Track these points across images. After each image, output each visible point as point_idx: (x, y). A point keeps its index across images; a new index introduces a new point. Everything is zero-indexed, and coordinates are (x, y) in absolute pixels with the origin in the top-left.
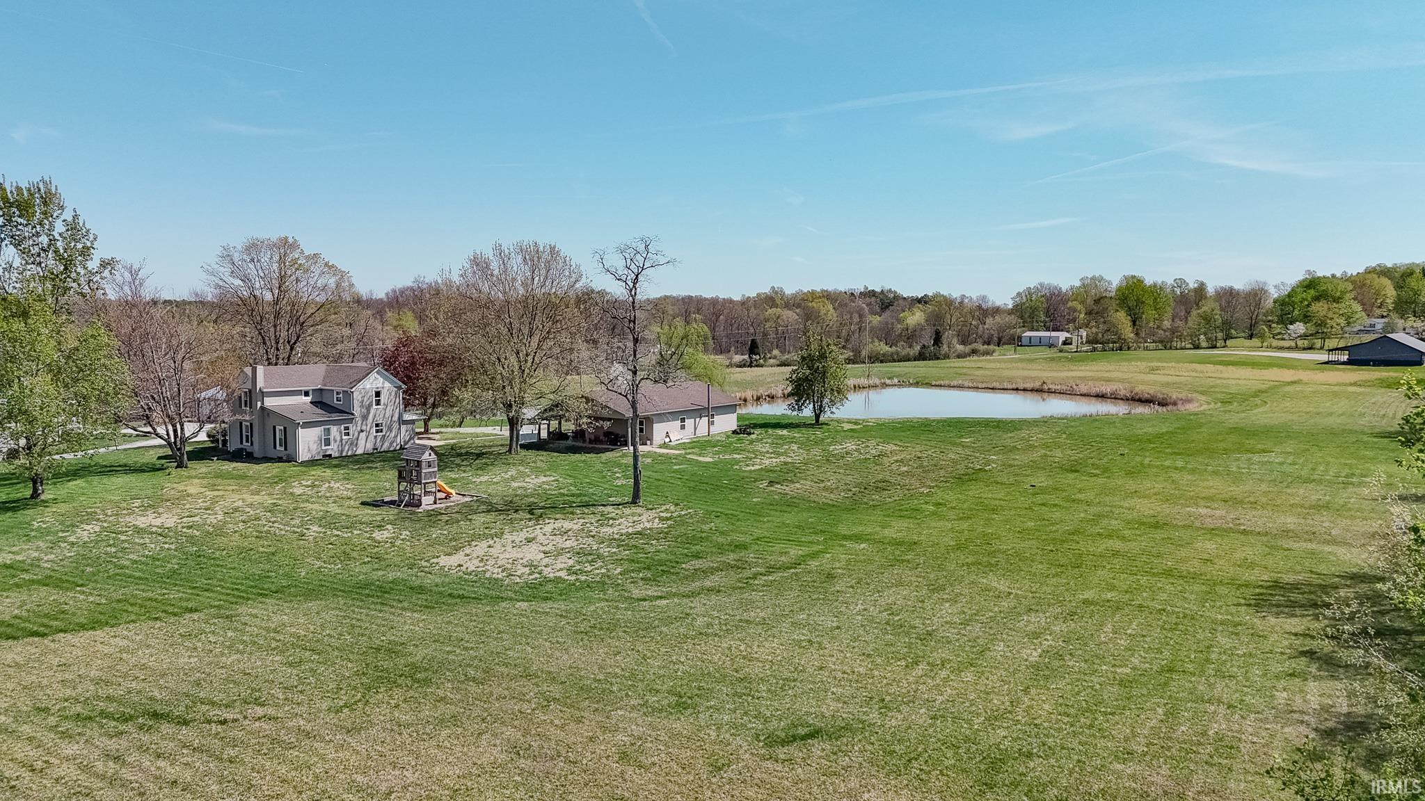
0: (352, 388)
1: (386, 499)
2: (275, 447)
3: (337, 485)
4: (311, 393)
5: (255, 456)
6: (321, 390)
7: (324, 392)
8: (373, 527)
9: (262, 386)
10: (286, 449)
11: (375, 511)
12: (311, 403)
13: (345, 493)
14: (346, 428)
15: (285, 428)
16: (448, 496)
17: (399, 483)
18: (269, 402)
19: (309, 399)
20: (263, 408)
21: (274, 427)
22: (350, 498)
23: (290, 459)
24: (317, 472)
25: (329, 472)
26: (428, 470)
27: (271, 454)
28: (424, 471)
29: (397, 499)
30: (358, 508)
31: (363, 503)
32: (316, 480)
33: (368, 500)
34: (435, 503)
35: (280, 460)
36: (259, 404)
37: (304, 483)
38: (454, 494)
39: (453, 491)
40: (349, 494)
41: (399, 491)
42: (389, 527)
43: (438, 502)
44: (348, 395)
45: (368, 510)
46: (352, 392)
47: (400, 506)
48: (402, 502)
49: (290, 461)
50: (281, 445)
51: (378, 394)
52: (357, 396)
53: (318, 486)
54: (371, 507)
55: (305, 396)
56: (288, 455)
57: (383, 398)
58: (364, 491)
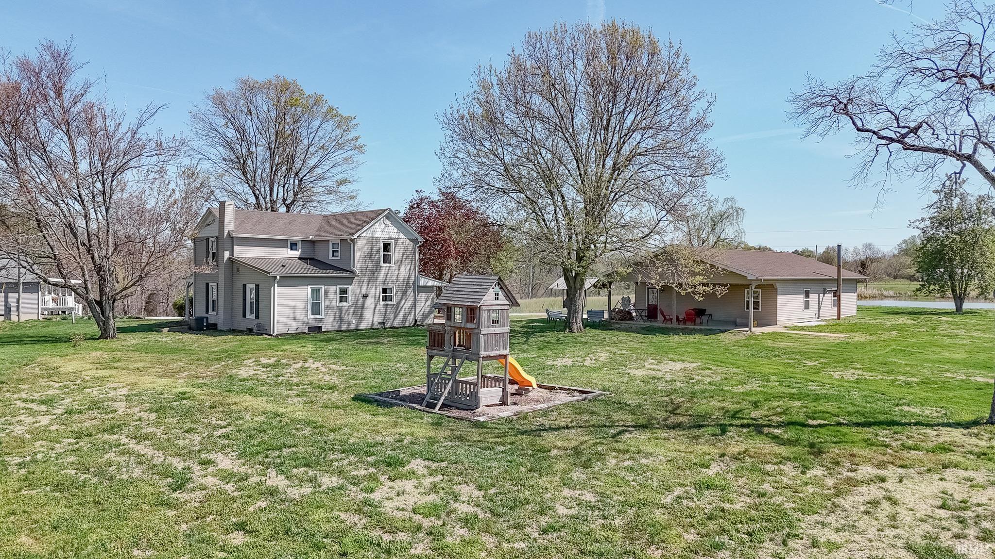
0: (353, 234)
1: (404, 391)
2: (244, 316)
3: (318, 364)
4: (299, 245)
5: (219, 328)
6: (313, 242)
7: (317, 246)
8: (375, 464)
9: (231, 228)
10: (257, 317)
11: (383, 418)
12: (299, 258)
13: (327, 378)
14: (343, 292)
15: (257, 286)
16: (523, 389)
17: (431, 357)
18: (241, 252)
19: (296, 254)
20: (231, 261)
21: (245, 286)
22: (332, 388)
23: (261, 330)
24: (294, 346)
25: (310, 347)
26: (492, 330)
27: (242, 325)
28: (484, 331)
29: (424, 390)
30: (344, 407)
31: (356, 398)
32: (283, 357)
33: (367, 392)
34: (503, 403)
35: (250, 331)
36: (227, 254)
37: (264, 361)
38: (535, 386)
39: (532, 380)
40: (335, 380)
41: (429, 376)
42: (417, 465)
43: (510, 400)
44: (347, 244)
45: (364, 416)
46: (352, 240)
47: (433, 406)
48: (438, 399)
49: (262, 334)
50: (251, 312)
51: (386, 247)
52: (360, 248)
53: (285, 366)
54: (373, 407)
55: (291, 249)
56: (258, 325)
57: (396, 255)
58: (362, 375)
